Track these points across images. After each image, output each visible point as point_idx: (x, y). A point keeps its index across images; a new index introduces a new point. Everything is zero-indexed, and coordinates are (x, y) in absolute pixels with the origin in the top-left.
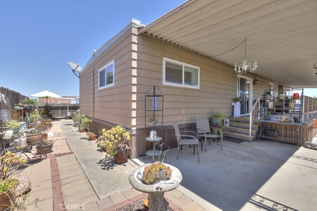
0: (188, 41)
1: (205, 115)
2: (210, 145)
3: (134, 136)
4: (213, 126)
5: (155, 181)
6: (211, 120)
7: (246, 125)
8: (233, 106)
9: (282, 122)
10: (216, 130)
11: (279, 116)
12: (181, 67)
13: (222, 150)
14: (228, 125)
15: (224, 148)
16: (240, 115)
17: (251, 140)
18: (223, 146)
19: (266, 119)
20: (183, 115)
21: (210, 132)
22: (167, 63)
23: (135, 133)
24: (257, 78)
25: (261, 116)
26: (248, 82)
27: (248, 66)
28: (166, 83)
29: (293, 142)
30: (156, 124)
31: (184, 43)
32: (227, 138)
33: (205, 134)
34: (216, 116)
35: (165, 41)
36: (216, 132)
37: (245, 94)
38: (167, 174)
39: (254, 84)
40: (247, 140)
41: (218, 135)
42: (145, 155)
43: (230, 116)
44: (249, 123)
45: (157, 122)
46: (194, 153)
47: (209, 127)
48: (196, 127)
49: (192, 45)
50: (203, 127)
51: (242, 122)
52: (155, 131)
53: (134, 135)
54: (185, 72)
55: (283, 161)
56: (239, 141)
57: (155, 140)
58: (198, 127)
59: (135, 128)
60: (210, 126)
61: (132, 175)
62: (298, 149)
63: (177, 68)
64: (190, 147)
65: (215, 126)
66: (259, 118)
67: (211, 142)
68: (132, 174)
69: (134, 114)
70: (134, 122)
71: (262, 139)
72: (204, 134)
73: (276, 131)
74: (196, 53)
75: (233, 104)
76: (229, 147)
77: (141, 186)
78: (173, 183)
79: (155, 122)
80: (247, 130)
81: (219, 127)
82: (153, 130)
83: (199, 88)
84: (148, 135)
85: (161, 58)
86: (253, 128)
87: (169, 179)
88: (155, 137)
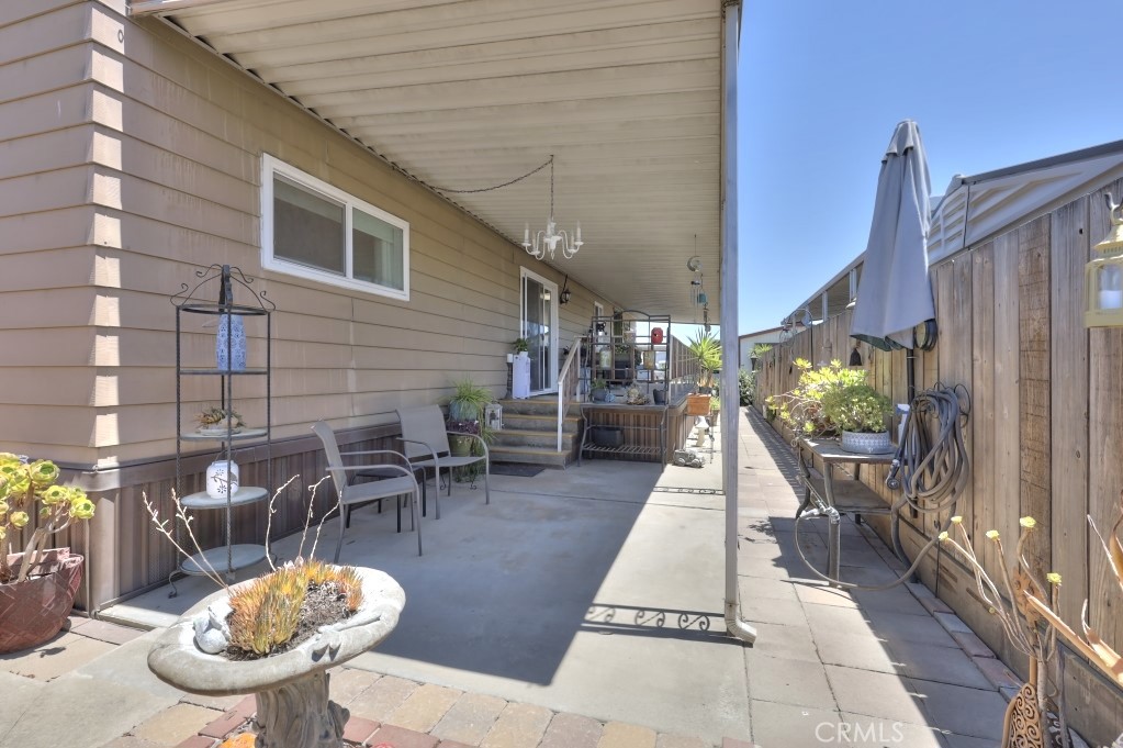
0: (371, 116)
1: (428, 392)
2: (449, 494)
3: (112, 500)
4: (456, 427)
5: (295, 635)
6: (449, 410)
7: (547, 420)
8: (510, 365)
9: (630, 404)
10: (465, 442)
11: (623, 390)
12: (342, 210)
13: (487, 503)
14: (497, 425)
15: (494, 497)
16: (529, 394)
17: (562, 461)
18: (491, 493)
19: (597, 399)
20: (348, 393)
21: (448, 449)
22: (280, 183)
23: (112, 483)
24: (569, 286)
25: (582, 393)
26: (547, 297)
27: (559, 238)
28: (277, 262)
29: (653, 453)
30: (236, 430)
31: (354, 118)
32: (500, 466)
33: (436, 456)
34: (464, 396)
35: (271, 87)
36: (467, 446)
37: (541, 332)
38: (343, 597)
39: (561, 302)
40: (551, 463)
41: (472, 455)
42: (182, 576)
43: (503, 396)
44: (555, 413)
45: (239, 424)
46: (399, 530)
47: (444, 433)
48: (401, 435)
49: (383, 135)
50: (425, 433)
51: (538, 413)
52: (232, 462)
53: (110, 494)
54: (355, 232)
55: (637, 505)
56: (529, 468)
57: (233, 500)
58: (406, 436)
59: (111, 461)
60: (447, 428)
61: (163, 647)
62: (663, 471)
63: (322, 212)
64: (380, 511)
65: (462, 429)
66: (578, 398)
67: (453, 483)
68: (163, 642)
69: (107, 391)
70: (107, 431)
71: (588, 457)
72: (430, 457)
73: (618, 429)
74: (396, 170)
75: (510, 358)
76: (508, 492)
77: (235, 672)
78: (378, 619)
79: (234, 421)
80: (552, 434)
81: (476, 430)
82: (223, 458)
83: (407, 298)
84: (196, 482)
85: (252, 157)
86: (566, 426)
87: (353, 612)
88: (234, 487)
